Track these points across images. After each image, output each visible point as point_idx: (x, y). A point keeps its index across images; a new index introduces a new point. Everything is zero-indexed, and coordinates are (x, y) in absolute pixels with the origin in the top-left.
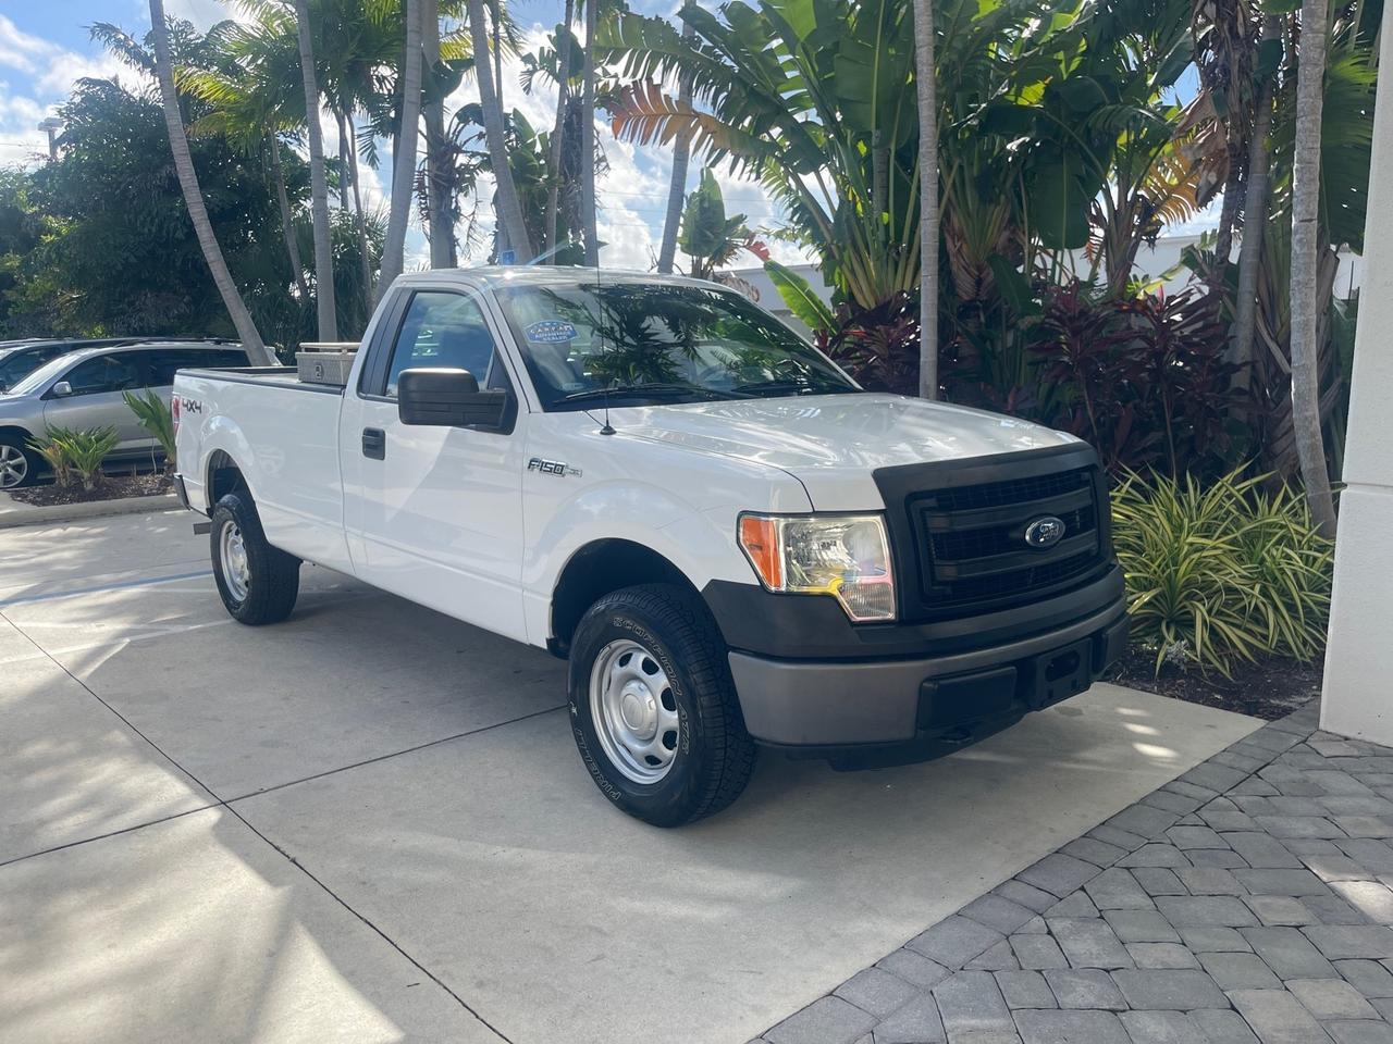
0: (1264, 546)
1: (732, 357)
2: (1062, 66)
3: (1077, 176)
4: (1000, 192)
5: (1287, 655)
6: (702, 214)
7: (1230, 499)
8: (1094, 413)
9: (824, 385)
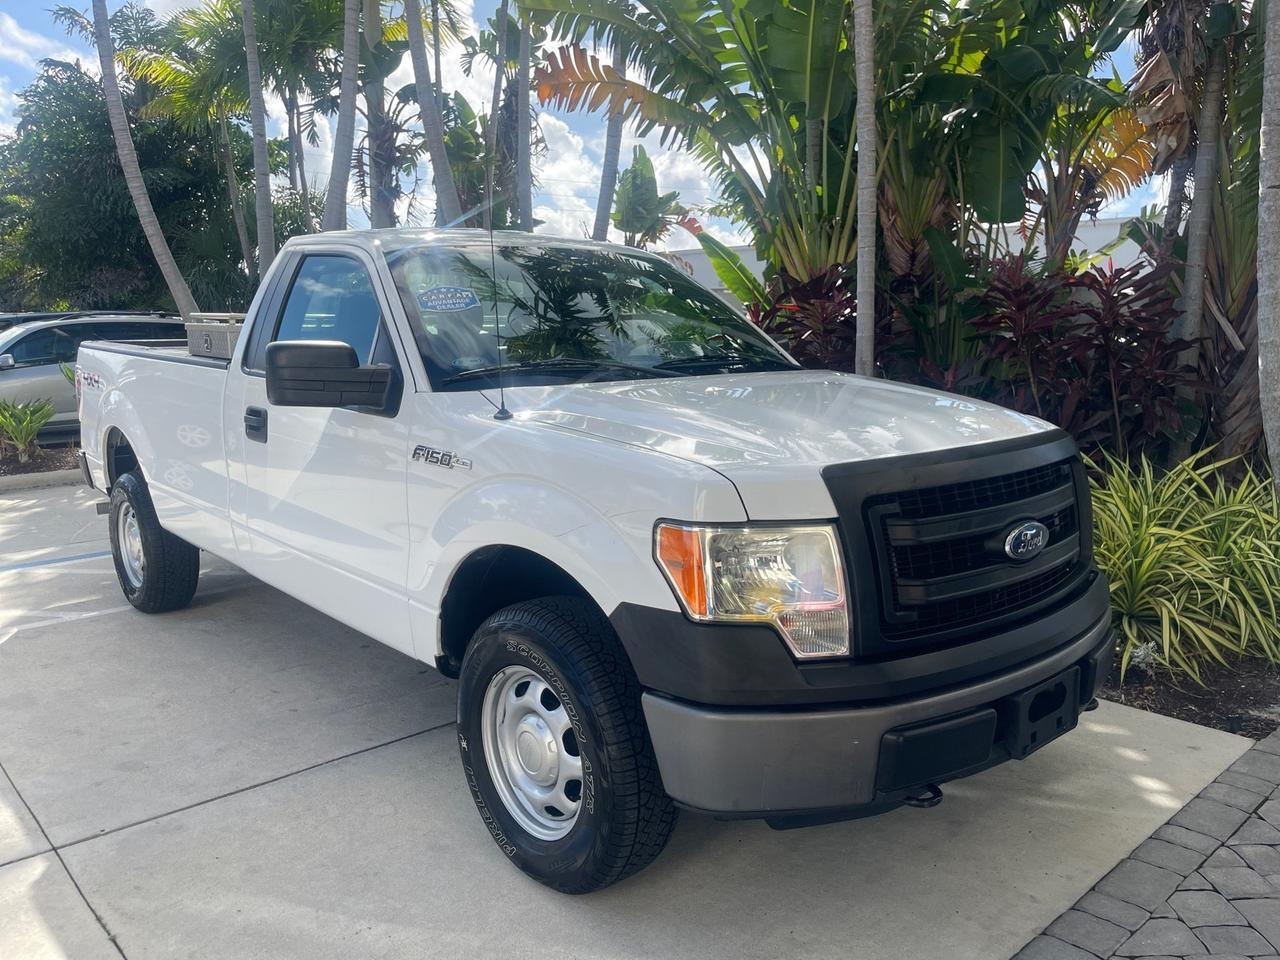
0: (1229, 536)
1: (660, 332)
2: (1002, 34)
3: (1014, 148)
4: (936, 166)
5: (1259, 656)
6: (634, 191)
7: (1190, 485)
8: (1038, 391)
9: (756, 361)
